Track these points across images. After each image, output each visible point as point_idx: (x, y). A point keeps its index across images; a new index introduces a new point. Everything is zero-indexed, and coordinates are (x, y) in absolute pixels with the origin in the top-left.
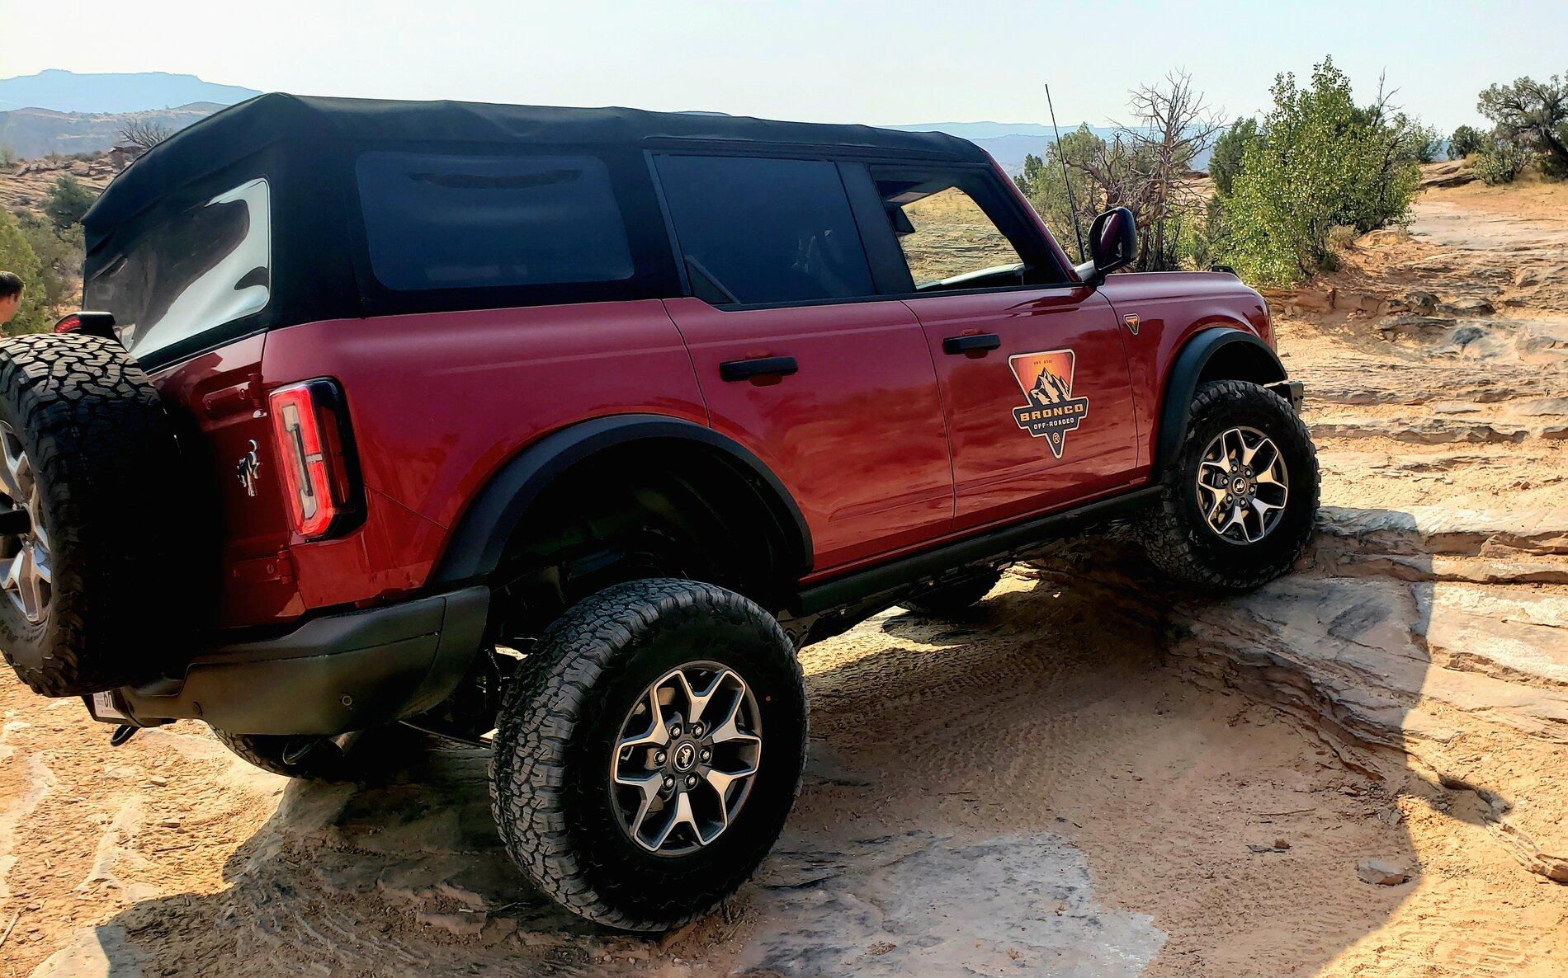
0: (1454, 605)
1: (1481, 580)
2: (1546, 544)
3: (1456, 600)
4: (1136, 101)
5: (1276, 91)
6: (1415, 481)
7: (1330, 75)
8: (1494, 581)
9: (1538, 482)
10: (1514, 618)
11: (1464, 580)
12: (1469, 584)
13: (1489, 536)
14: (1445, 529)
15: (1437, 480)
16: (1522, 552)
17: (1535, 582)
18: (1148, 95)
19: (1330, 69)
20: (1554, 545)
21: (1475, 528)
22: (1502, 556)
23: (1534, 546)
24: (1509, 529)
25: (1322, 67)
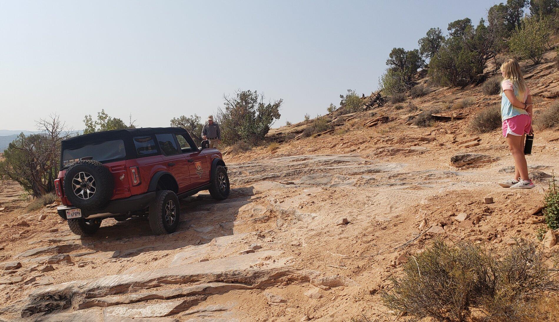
0: (117, 315)
1: (128, 302)
2: (150, 284)
3: (118, 312)
4: (38, 125)
5: (86, 121)
6: (120, 262)
7: (104, 116)
8: (132, 302)
9: (161, 257)
10: (137, 316)
11: (122, 303)
12: (124, 304)
13: (130, 285)
14: (116, 284)
15: (128, 261)
16: (143, 288)
17: (145, 300)
18: (43, 123)
19: (104, 114)
20: (153, 284)
21: (126, 282)
22: (136, 291)
23: (146, 286)
24: (138, 280)
25: (101, 113)
